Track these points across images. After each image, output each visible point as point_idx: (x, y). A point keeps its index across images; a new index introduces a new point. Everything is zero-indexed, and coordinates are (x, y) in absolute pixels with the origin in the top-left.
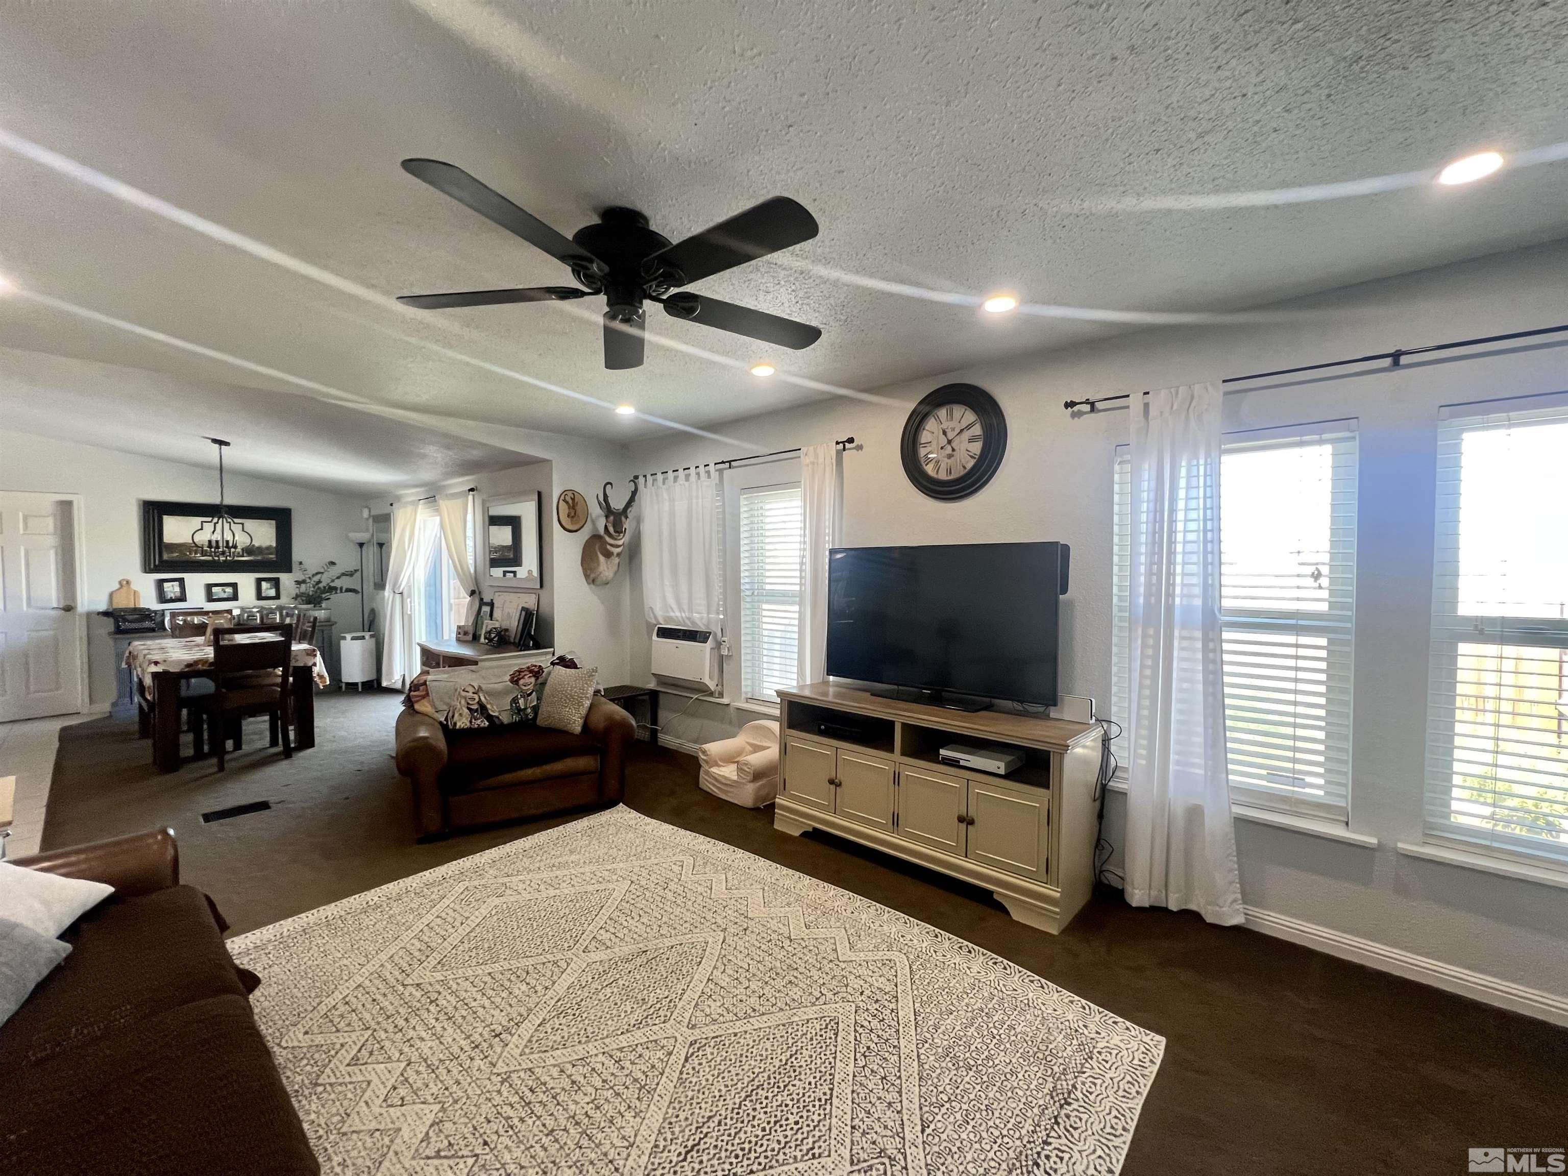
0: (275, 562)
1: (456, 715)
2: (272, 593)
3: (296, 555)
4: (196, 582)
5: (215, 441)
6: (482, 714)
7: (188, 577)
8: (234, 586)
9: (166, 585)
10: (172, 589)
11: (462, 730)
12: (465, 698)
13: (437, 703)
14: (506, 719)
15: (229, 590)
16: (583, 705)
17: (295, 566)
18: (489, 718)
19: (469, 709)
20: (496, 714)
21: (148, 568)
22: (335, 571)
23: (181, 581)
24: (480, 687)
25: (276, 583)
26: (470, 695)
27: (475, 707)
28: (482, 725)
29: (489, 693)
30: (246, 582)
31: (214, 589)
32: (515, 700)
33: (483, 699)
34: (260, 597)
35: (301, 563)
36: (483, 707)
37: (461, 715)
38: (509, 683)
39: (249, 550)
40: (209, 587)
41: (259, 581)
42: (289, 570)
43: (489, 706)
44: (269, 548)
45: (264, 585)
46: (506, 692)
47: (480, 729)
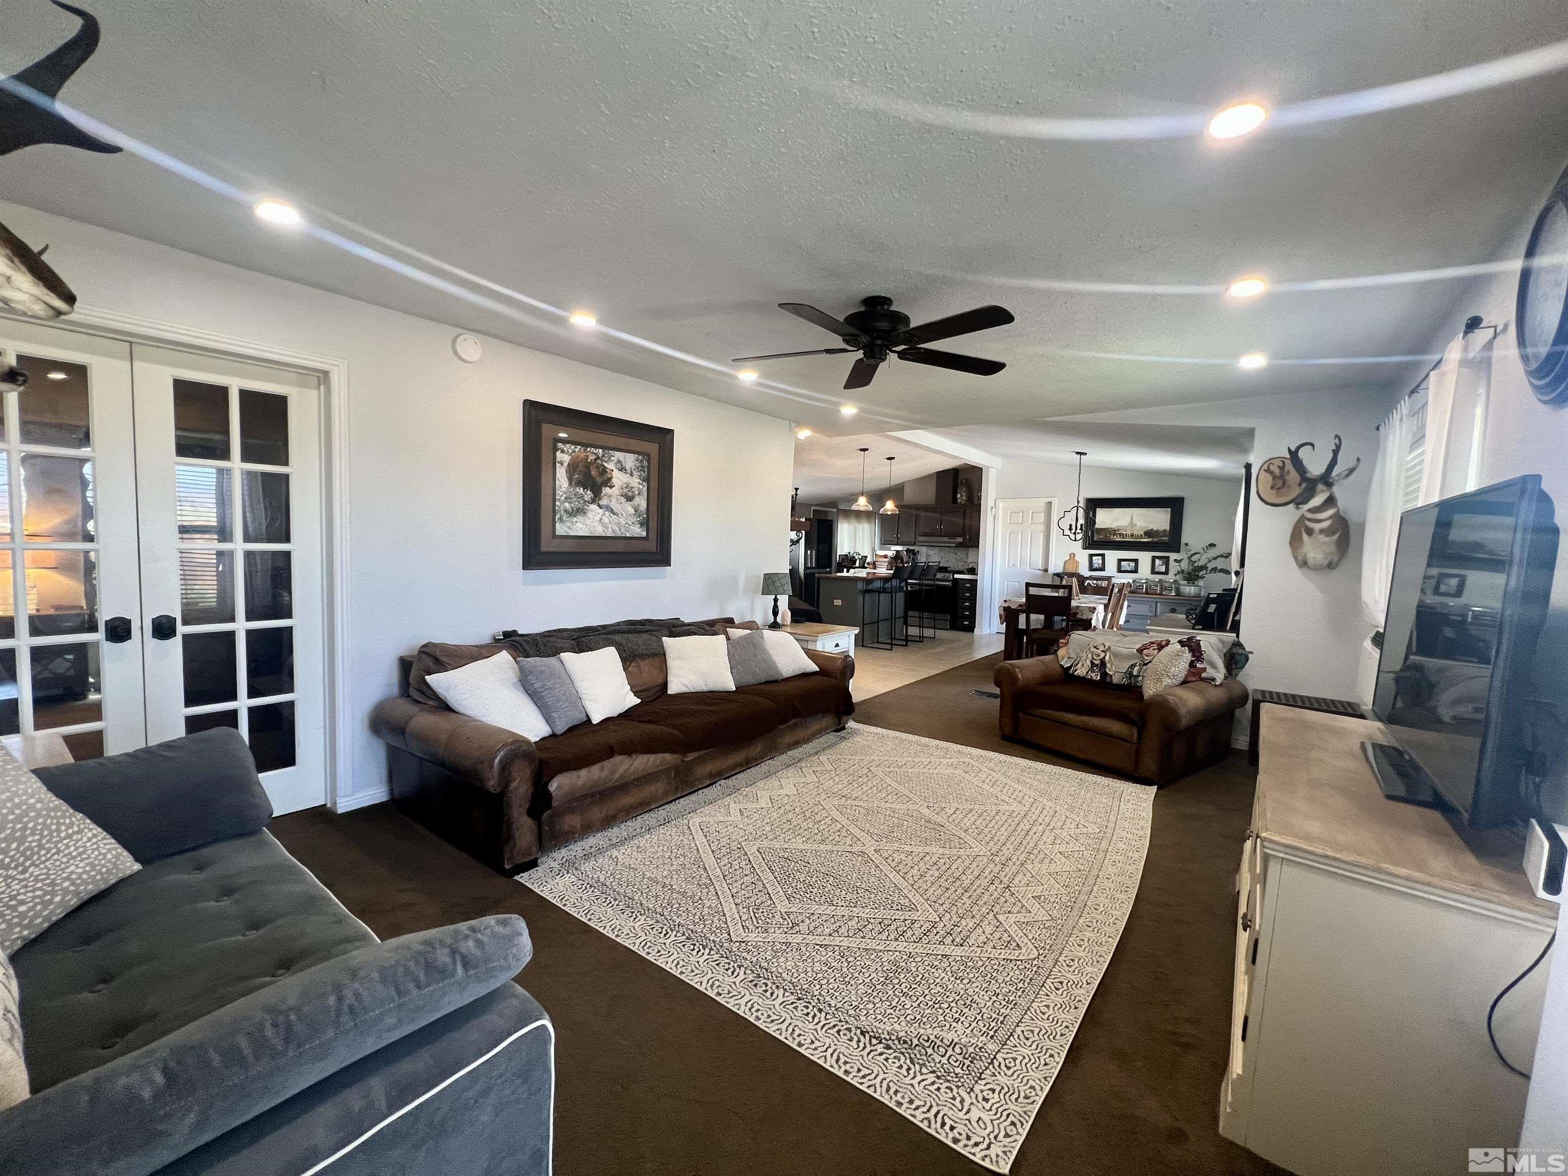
0: (1167, 543)
1: (1080, 664)
2: (1163, 569)
3: (1185, 538)
4: (1112, 556)
5: (1077, 453)
6: (1100, 670)
7: (1107, 553)
8: (1136, 561)
9: (1094, 558)
10: (1097, 561)
11: (1078, 677)
12: (1092, 653)
13: (1071, 651)
14: (1116, 679)
15: (1133, 564)
16: (1162, 682)
17: (1182, 547)
18: (1104, 675)
19: (1091, 662)
20: (1111, 673)
21: (1085, 547)
22: (1213, 553)
23: (1103, 555)
24: (1109, 647)
25: (1166, 560)
26: (1099, 651)
27: (1097, 662)
28: (1094, 678)
29: (1116, 655)
30: (1145, 558)
31: (1123, 563)
32: (1133, 666)
33: (1107, 658)
34: (1153, 572)
35: (1187, 544)
36: (1103, 663)
37: (1083, 665)
38: (1135, 650)
39: (1148, 533)
40: (1120, 561)
41: (1154, 558)
42: (1178, 550)
43: (1108, 665)
44: (1165, 531)
45: (1158, 562)
46: (1129, 657)
47: (1091, 681)
